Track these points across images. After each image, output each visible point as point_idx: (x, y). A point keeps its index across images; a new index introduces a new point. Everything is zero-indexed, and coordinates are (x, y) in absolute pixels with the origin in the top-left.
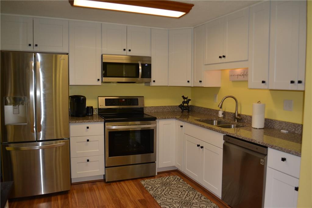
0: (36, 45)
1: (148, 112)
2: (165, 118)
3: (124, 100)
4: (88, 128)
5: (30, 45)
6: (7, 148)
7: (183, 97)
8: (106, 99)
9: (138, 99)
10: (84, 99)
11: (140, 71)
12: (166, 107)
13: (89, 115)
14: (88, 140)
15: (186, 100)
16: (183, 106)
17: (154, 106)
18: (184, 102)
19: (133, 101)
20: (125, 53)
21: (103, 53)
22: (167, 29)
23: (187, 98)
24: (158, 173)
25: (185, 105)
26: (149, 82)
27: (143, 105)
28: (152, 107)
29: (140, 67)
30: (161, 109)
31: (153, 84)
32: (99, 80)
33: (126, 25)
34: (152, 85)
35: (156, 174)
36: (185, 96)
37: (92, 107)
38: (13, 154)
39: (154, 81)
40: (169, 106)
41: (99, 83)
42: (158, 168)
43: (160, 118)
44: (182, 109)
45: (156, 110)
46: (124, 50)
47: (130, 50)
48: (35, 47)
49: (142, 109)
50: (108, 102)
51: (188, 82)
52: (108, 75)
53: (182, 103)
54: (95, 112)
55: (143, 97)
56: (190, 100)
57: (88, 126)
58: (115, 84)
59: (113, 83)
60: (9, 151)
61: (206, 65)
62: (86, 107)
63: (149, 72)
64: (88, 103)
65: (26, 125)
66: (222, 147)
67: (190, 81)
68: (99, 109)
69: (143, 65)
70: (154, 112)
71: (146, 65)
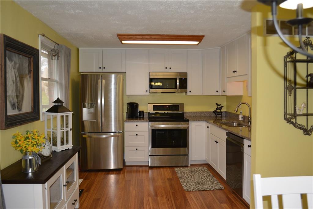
0: (104, 68)
1: (188, 117)
2: (197, 121)
3: (168, 106)
4: (137, 125)
5: (100, 68)
6: (84, 136)
7: (217, 104)
8: (154, 105)
9: (179, 106)
10: (137, 105)
11: (178, 84)
12: (203, 112)
13: (141, 117)
14: (137, 135)
15: (219, 107)
16: (217, 112)
17: (193, 111)
18: (217, 109)
19: (176, 107)
20: (166, 70)
21: (150, 71)
22: (201, 50)
23: (220, 105)
24: (191, 165)
25: (219, 111)
26: (186, 92)
27: (183, 110)
28: (192, 112)
29: (178, 81)
30: (199, 114)
31: (189, 93)
32: (147, 91)
33: (168, 49)
34: (189, 95)
35: (189, 165)
36: (218, 104)
37: (143, 112)
38: (88, 140)
39: (190, 91)
40: (206, 112)
41: (148, 93)
42: (191, 161)
43: (192, 120)
44: (216, 114)
45: (194, 115)
46: (166, 68)
47: (170, 68)
48: (104, 69)
49: (183, 114)
50: (155, 107)
51: (217, 91)
52: (153, 88)
53: (216, 109)
54: (146, 116)
55: (183, 104)
56: (222, 107)
57: (137, 124)
58: (160, 94)
59: (159, 93)
60: (85, 138)
61: (228, 78)
62: (139, 111)
63: (185, 85)
64: (140, 109)
65: (95, 121)
66: (226, 141)
67: (219, 92)
68: (149, 113)
69: (180, 79)
70: (193, 117)
71: (183, 79)
